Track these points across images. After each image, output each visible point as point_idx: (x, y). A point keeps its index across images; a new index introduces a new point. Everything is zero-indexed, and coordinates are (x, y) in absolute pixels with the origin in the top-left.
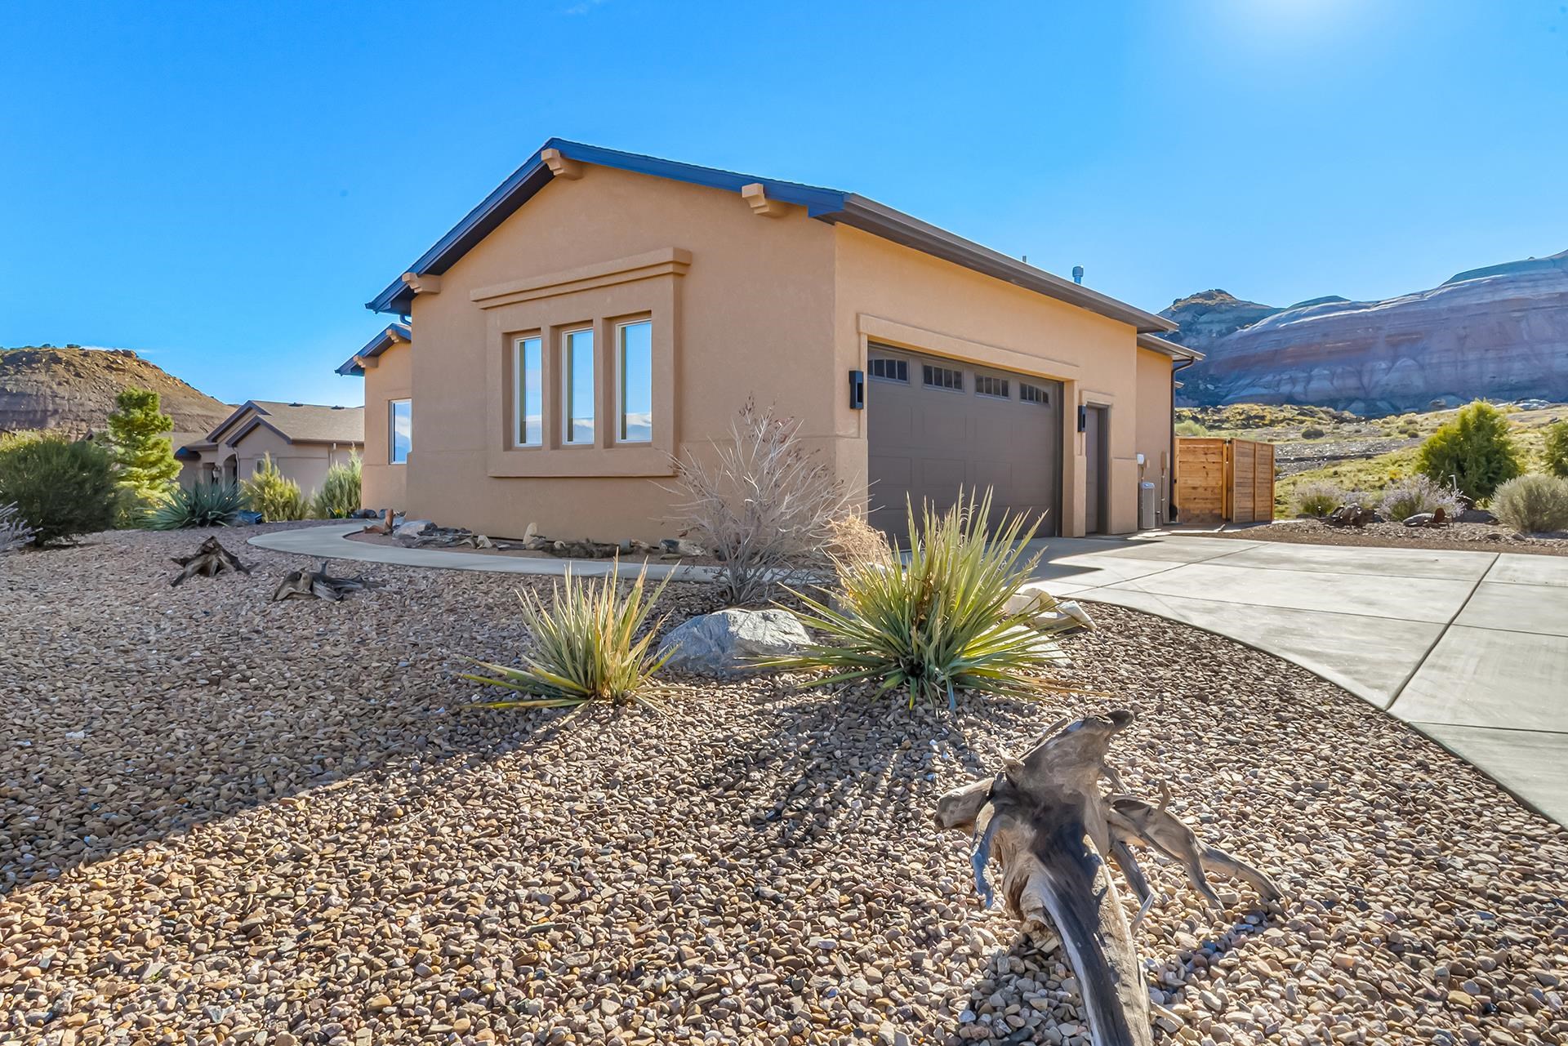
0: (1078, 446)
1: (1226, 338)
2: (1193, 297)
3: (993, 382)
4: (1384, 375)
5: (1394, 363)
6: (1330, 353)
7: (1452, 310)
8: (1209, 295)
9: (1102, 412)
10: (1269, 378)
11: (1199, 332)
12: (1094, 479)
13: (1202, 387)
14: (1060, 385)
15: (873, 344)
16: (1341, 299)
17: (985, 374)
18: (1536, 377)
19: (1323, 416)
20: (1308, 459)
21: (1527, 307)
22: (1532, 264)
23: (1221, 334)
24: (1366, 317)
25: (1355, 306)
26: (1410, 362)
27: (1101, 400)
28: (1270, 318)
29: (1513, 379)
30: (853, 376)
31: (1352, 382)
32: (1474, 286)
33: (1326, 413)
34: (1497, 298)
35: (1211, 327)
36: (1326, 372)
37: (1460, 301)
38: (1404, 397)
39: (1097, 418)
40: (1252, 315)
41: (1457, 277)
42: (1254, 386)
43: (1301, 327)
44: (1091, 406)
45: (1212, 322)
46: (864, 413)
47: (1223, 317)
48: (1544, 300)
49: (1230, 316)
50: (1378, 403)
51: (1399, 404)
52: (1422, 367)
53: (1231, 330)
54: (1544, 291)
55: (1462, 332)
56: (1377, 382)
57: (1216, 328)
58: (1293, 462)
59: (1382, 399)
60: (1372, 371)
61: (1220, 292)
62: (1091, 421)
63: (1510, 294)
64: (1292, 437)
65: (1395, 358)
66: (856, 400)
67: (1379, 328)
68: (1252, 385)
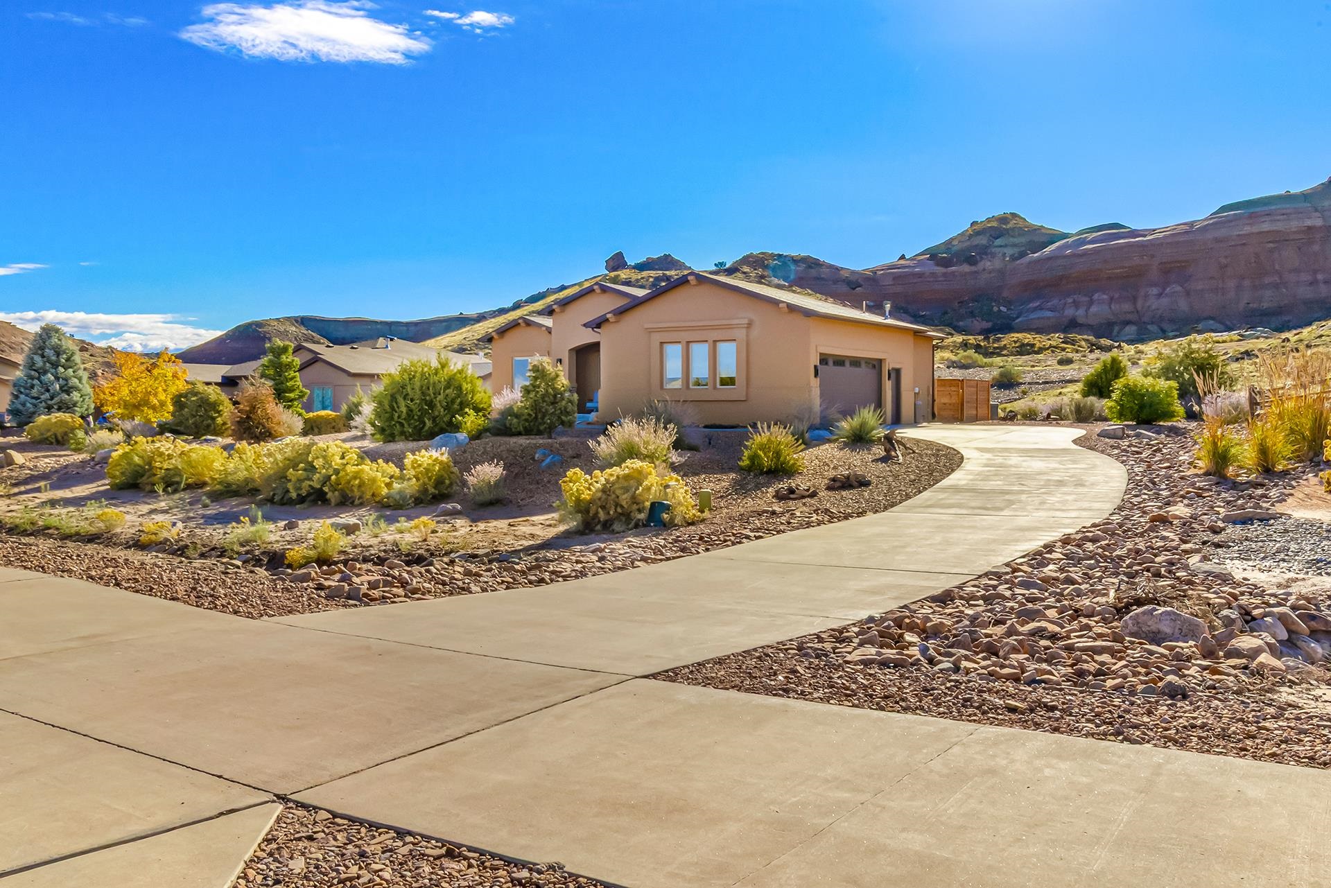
0: (888, 386)
1: (1018, 262)
2: (989, 220)
3: (856, 362)
4: (1154, 302)
5: (1164, 289)
6: (1109, 278)
7: (1217, 240)
8: (1003, 219)
9: (898, 371)
10: (1055, 301)
11: (993, 255)
12: (895, 400)
13: (995, 309)
14: (880, 361)
15: (820, 354)
16: (1124, 227)
17: (852, 359)
18: (1282, 304)
19: (1083, 343)
20: (1052, 382)
21: (1280, 239)
22: (1288, 198)
23: (1014, 258)
24: (1142, 245)
25: (1134, 234)
26: (1178, 288)
27: (898, 366)
28: (1057, 244)
29: (1265, 305)
30: (816, 367)
31: (1127, 307)
32: (1236, 218)
33: (1085, 340)
34: (1255, 229)
35: (1003, 253)
36: (1105, 297)
37: (1222, 233)
38: (1172, 321)
39: (896, 374)
40: (1043, 239)
41: (1223, 209)
42: (1041, 309)
43: (1086, 253)
44: (893, 369)
45: (1006, 246)
46: (818, 379)
47: (1016, 240)
48: (1295, 233)
49: (1023, 240)
50: (1149, 327)
51: (1166, 326)
52: (1188, 293)
53: (1022, 255)
54: (1294, 224)
55: (1223, 261)
56: (1149, 307)
57: (1009, 251)
58: (1041, 384)
59: (1153, 323)
60: (1146, 296)
61: (1014, 215)
62: (893, 375)
63: (1266, 227)
64: (1049, 363)
65: (1167, 284)
66: (816, 375)
67: (1153, 256)
68: (1040, 308)
